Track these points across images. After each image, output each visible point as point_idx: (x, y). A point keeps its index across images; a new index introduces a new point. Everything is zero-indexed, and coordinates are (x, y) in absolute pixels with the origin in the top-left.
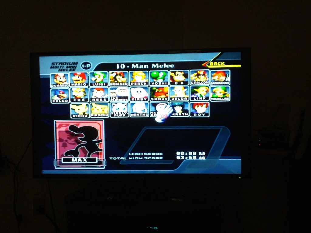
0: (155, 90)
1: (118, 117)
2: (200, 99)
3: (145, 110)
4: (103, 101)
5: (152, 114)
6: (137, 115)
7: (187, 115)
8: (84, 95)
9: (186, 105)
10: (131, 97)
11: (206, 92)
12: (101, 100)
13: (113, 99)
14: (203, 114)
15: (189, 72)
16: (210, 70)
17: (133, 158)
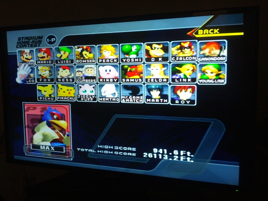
0: (127, 69)
1: (86, 101)
2: (183, 81)
3: (115, 93)
4: (69, 81)
5: (123, 98)
6: (106, 100)
7: (167, 102)
8: (50, 75)
9: (165, 89)
10: (99, 78)
11: (192, 72)
12: (67, 80)
13: (79, 79)
14: (187, 101)
15: (170, 43)
16: (198, 41)
17: (102, 152)
